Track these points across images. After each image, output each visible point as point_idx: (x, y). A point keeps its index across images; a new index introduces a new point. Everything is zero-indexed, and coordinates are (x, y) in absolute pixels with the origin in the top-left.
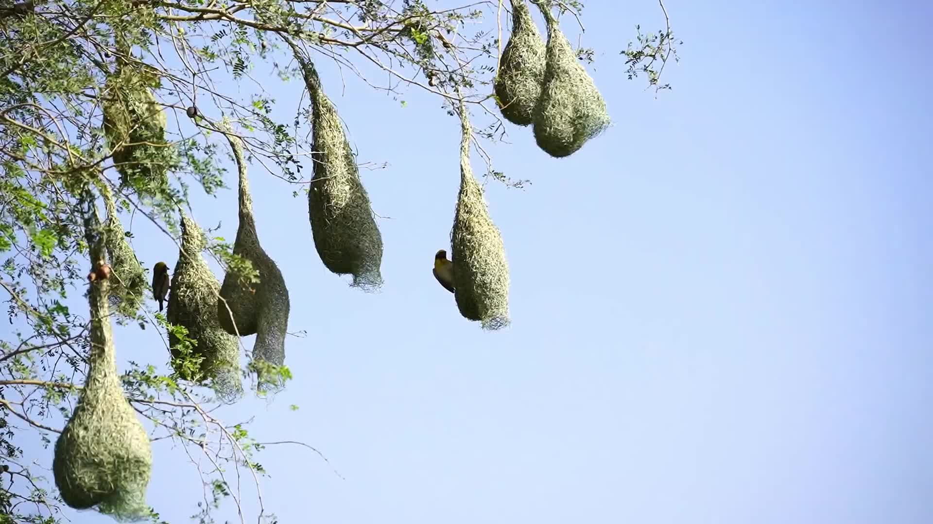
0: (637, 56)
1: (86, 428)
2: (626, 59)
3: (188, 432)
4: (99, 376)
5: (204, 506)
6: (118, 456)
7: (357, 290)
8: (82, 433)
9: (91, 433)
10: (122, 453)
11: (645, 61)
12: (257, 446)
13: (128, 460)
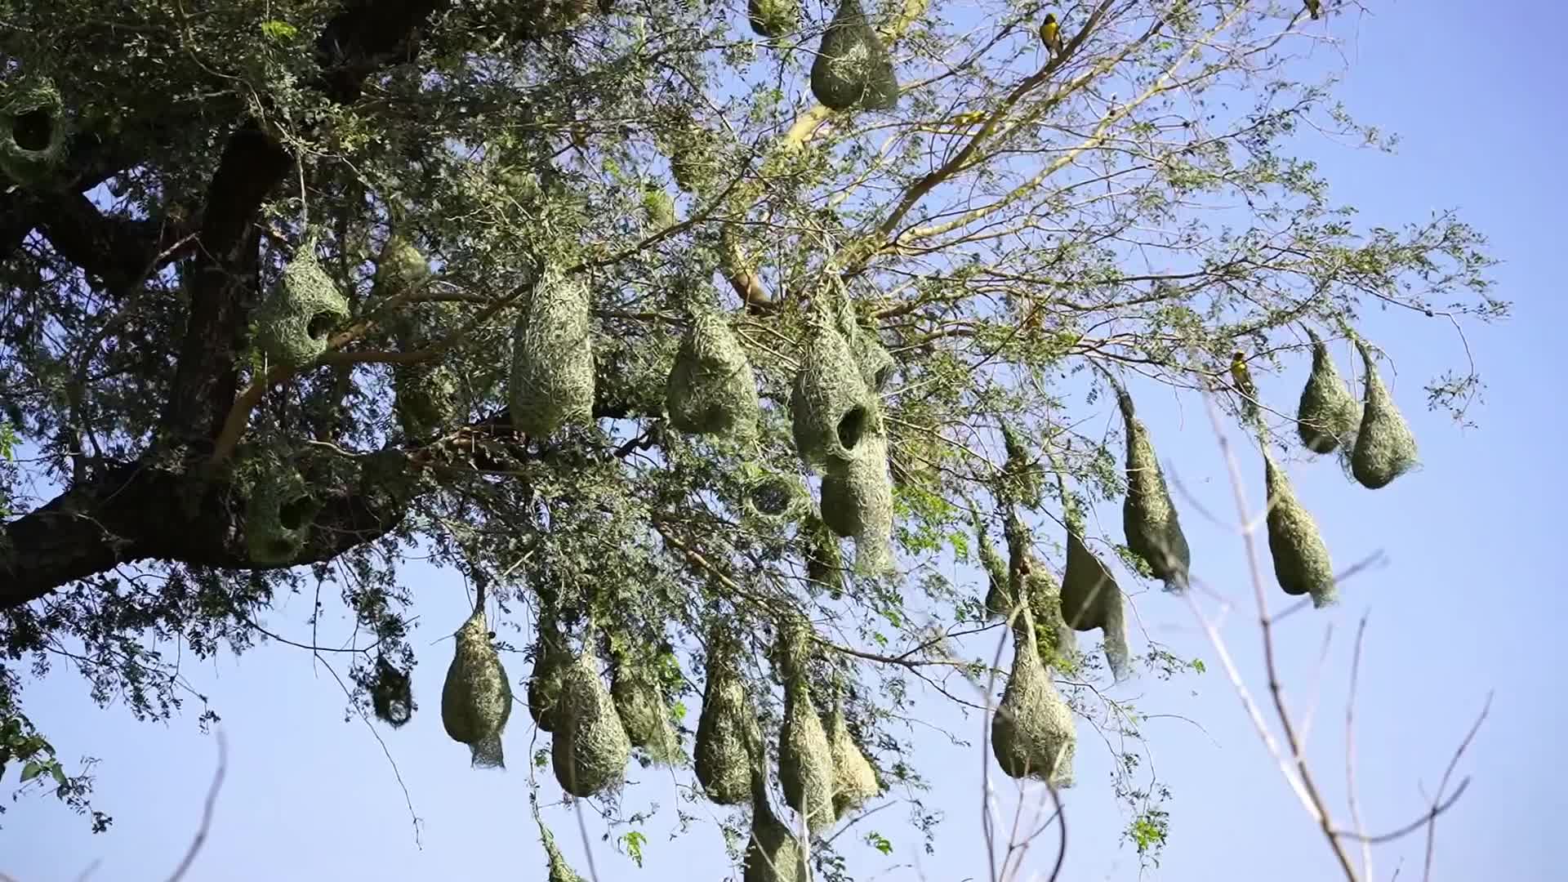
0: (1439, 392)
1: (1020, 708)
2: (1429, 394)
3: (1080, 707)
4: (1025, 661)
5: (1116, 775)
6: (1051, 733)
7: (1167, 594)
8: (1017, 712)
9: (1025, 712)
10: (1054, 730)
11: (1447, 396)
12: (1145, 718)
13: (1059, 736)
